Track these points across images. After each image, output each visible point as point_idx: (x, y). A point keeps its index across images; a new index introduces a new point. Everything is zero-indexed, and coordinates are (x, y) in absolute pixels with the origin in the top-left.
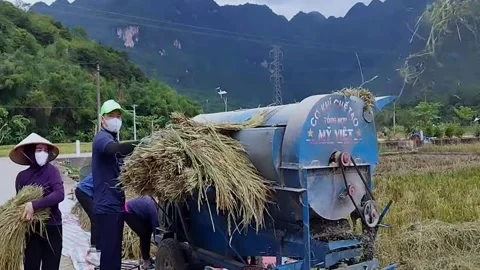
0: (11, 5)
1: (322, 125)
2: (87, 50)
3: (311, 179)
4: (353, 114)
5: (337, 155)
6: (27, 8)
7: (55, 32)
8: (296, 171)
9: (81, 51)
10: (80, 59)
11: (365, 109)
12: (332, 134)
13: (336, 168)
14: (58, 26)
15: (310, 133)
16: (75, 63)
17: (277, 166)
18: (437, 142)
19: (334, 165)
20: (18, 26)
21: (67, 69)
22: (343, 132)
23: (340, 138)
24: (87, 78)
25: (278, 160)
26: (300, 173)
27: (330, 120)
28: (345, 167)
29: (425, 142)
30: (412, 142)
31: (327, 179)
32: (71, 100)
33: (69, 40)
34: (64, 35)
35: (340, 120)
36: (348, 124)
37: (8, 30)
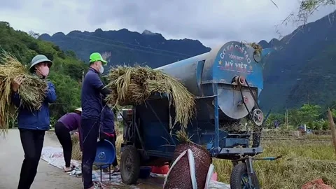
0: (26, 33)
1: (227, 59)
2: (75, 65)
3: (220, 91)
4: (247, 56)
5: (237, 78)
6: (37, 37)
7: (54, 53)
8: (211, 84)
9: (71, 67)
10: (70, 72)
11: (255, 53)
12: (234, 65)
13: (236, 86)
14: (57, 49)
15: (220, 62)
16: (67, 74)
17: (199, 84)
18: (317, 133)
19: (234, 83)
20: (30, 48)
21: (61, 78)
22: (240, 65)
23: (238, 68)
24: (74, 85)
25: (200, 81)
26: (213, 86)
27: (233, 57)
28: (242, 86)
29: (308, 132)
30: (298, 132)
31: (230, 92)
32: (63, 99)
33: (64, 58)
34: (59, 55)
35: (239, 58)
36: (244, 61)
37: (23, 51)
